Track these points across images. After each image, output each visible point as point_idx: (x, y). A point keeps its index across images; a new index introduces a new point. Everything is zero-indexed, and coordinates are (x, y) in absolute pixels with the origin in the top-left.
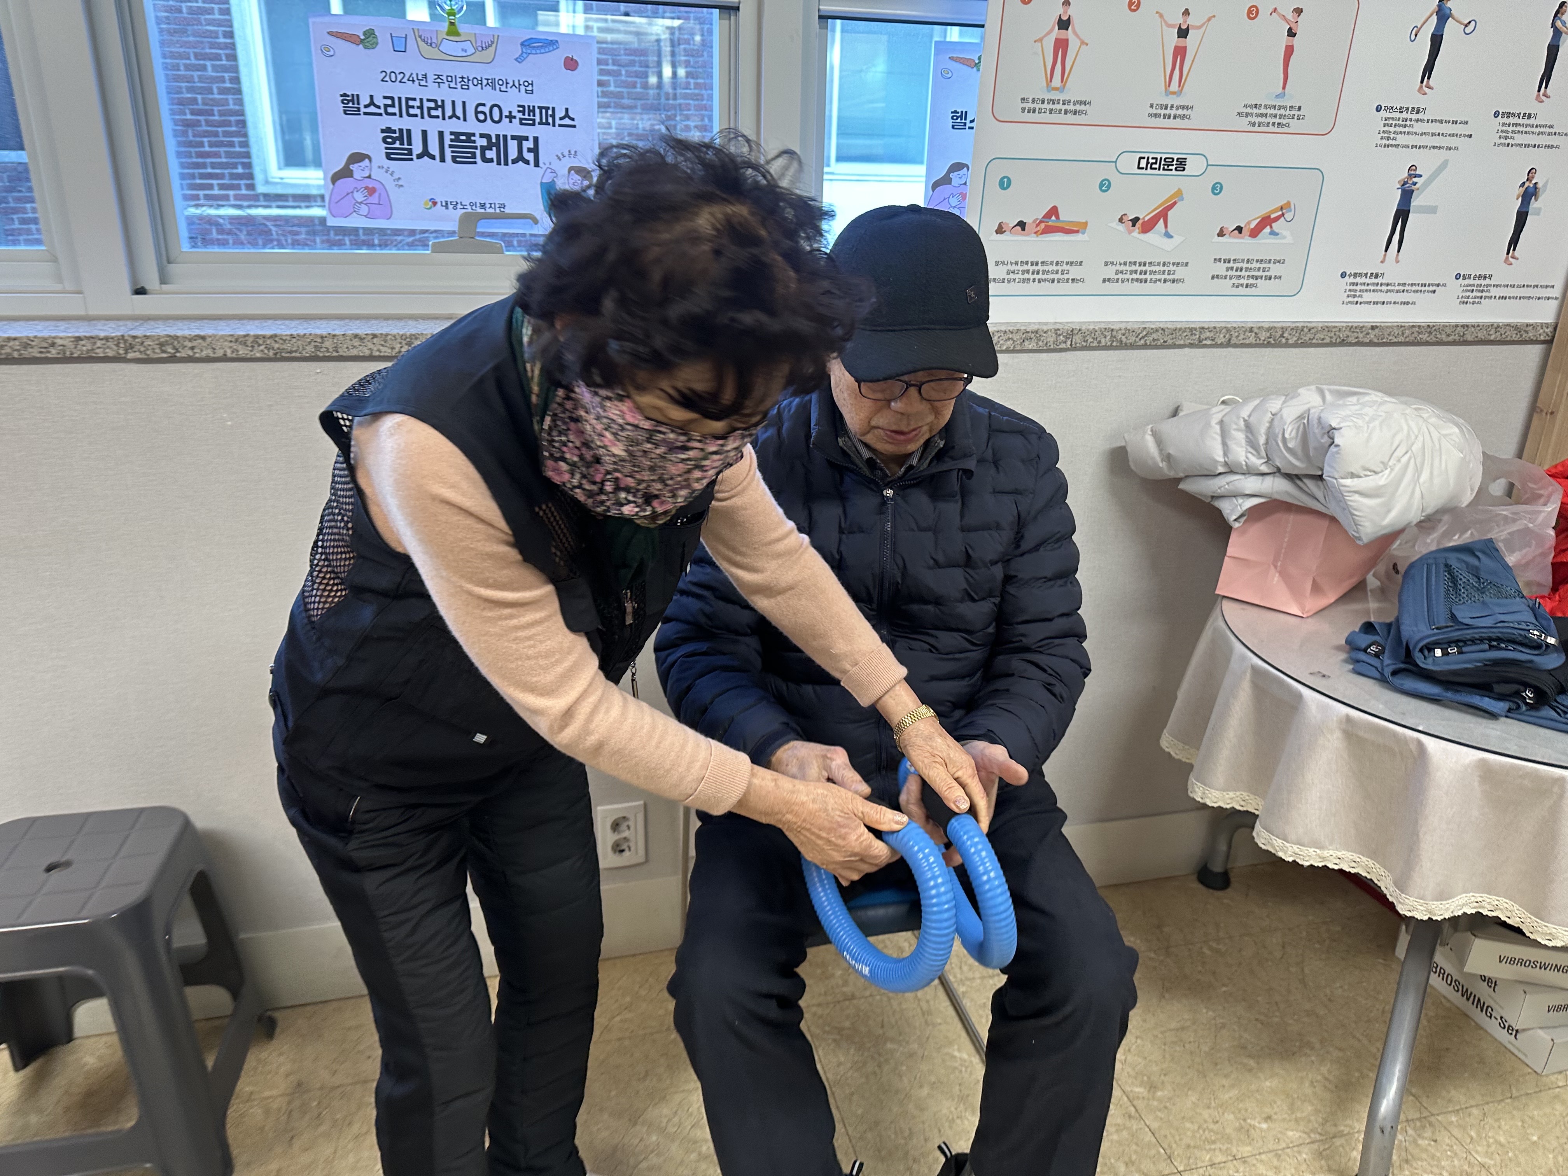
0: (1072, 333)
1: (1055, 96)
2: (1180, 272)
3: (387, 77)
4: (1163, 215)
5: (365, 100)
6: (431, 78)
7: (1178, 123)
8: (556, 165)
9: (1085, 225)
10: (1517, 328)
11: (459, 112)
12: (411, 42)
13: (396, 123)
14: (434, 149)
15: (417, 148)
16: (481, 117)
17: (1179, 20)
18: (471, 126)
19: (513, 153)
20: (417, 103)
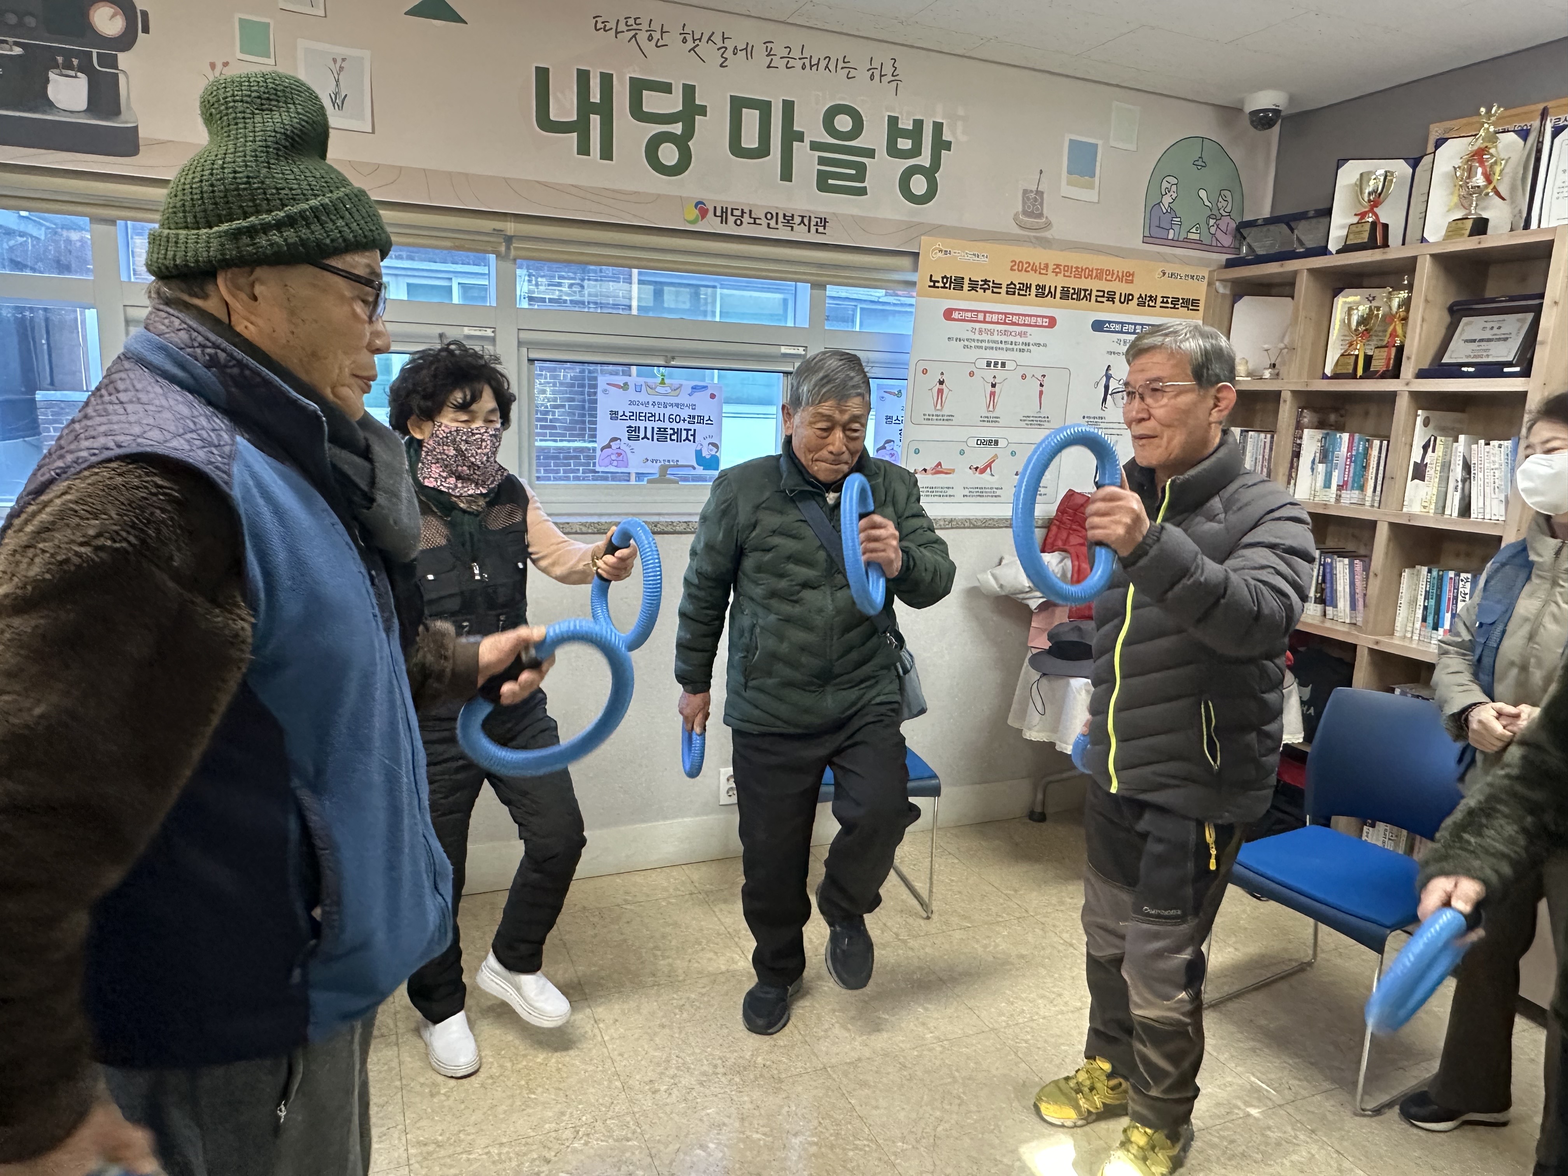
0: (951, 521)
1: (938, 413)
2: (999, 492)
3: (632, 403)
4: (989, 465)
5: (621, 413)
6: (651, 403)
7: (993, 424)
8: (704, 442)
9: (953, 470)
11: (662, 418)
12: (644, 387)
13: (633, 424)
14: (649, 435)
15: (642, 435)
16: (671, 420)
17: (992, 380)
18: (667, 424)
19: (684, 437)
20: (644, 414)
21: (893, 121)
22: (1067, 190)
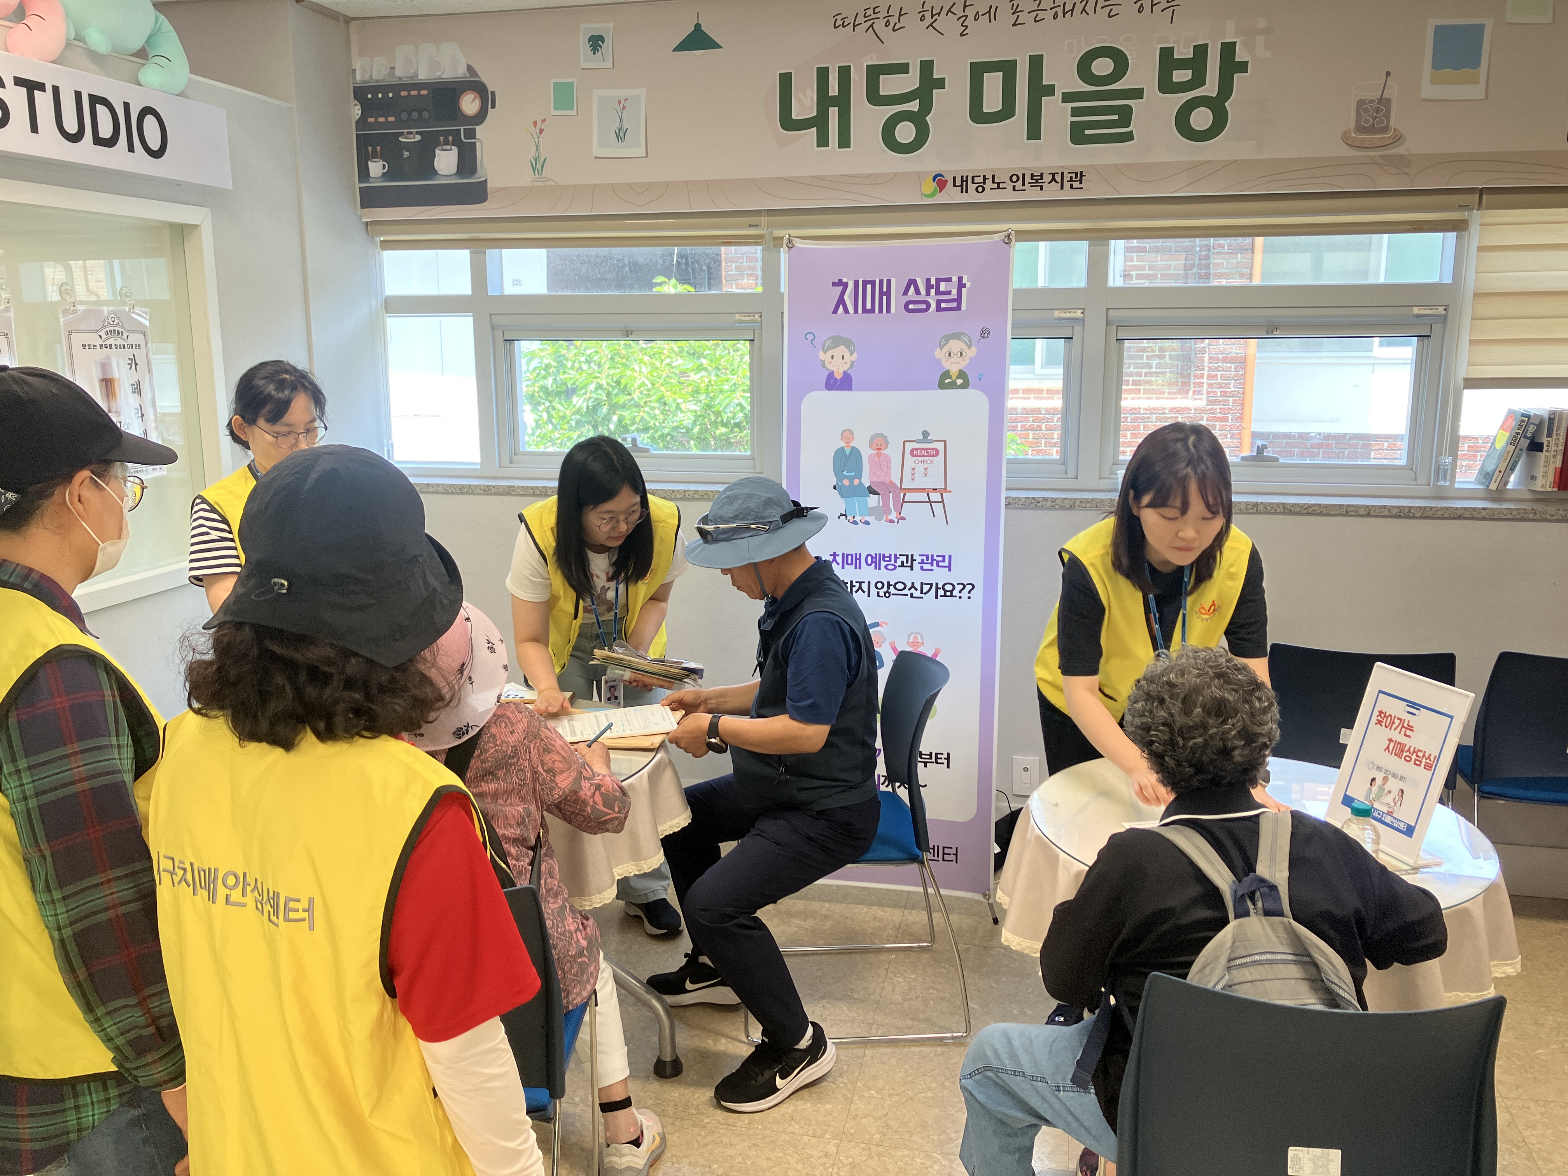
21: (1166, 54)
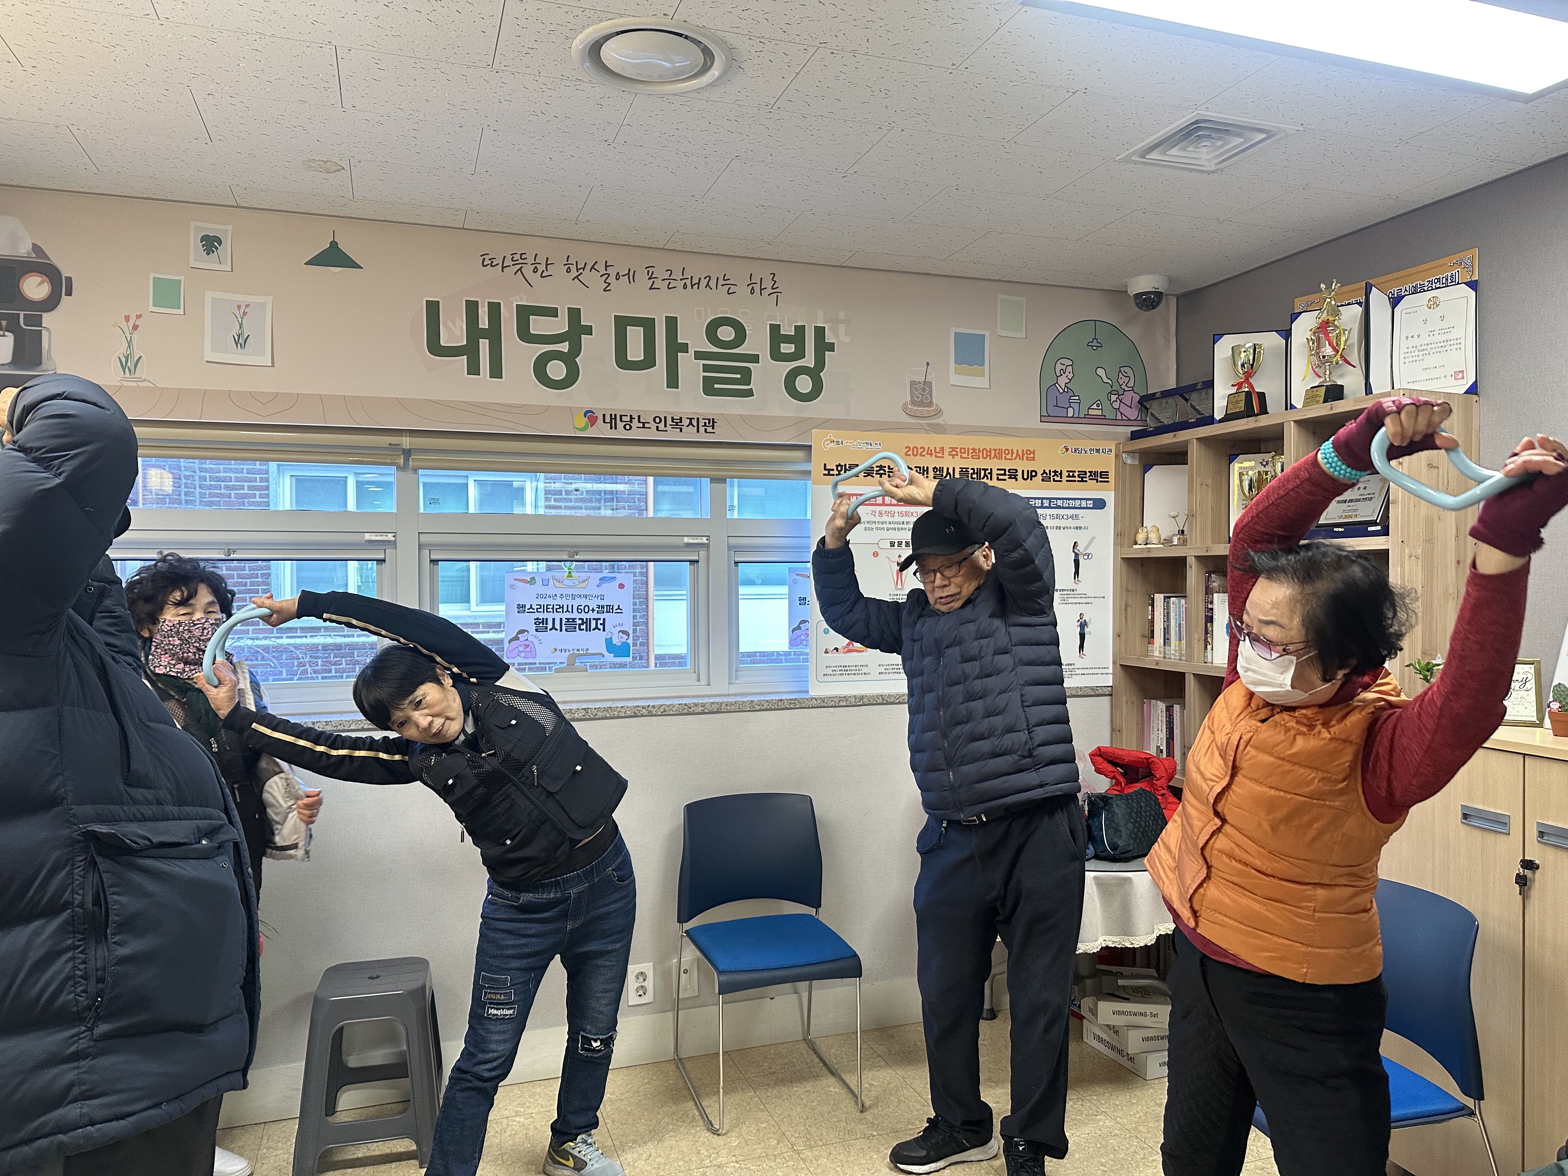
0: (862, 697)
3: (539, 596)
5: (528, 606)
6: (558, 595)
8: (613, 630)
10: (1091, 688)
11: (570, 610)
12: (551, 581)
13: (541, 616)
14: (557, 626)
15: (550, 626)
16: (580, 611)
17: (896, 559)
18: (575, 615)
19: (593, 626)
20: (552, 607)
21: (775, 329)
22: (955, 379)
